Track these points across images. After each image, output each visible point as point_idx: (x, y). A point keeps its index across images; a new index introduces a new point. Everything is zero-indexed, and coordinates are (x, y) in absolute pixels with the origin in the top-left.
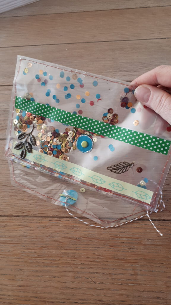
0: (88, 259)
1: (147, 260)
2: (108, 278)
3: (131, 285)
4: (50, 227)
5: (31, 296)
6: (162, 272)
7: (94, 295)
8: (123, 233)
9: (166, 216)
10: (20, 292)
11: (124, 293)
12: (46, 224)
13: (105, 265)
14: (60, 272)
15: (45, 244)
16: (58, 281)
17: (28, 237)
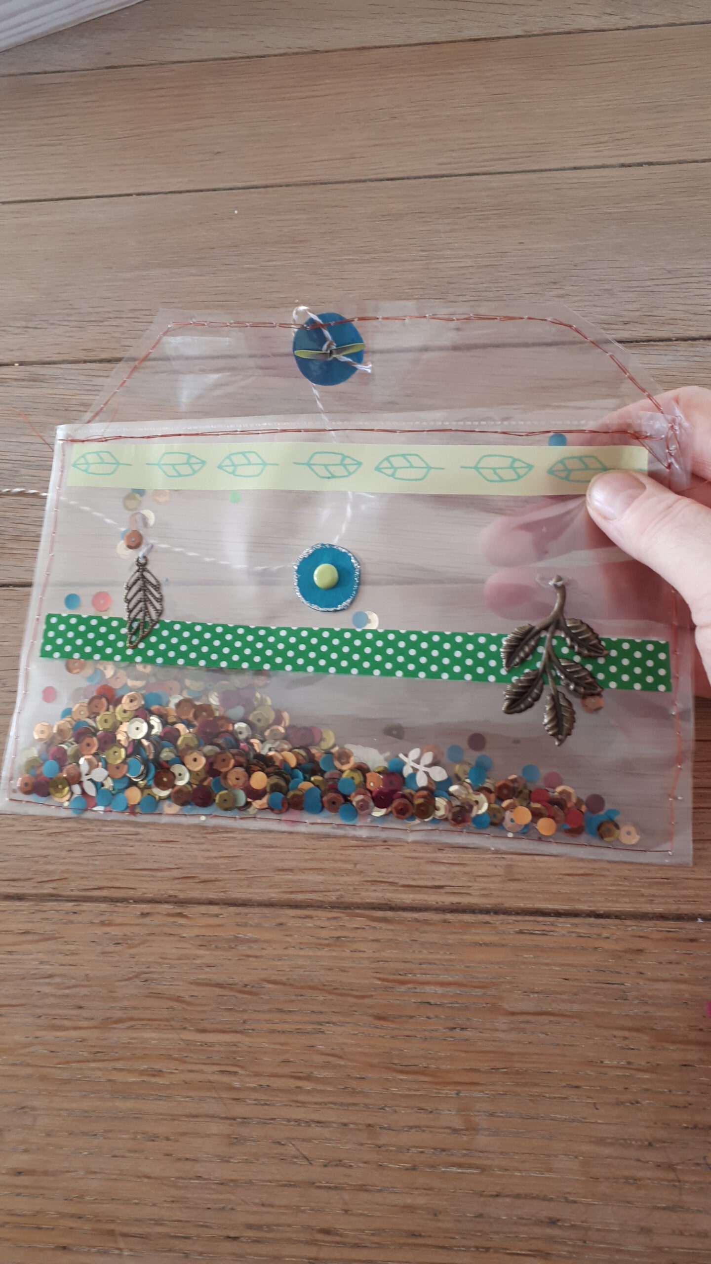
0: (287, 1070)
1: (517, 1073)
2: (362, 1144)
3: (451, 1172)
4: (143, 943)
5: (59, 1213)
6: (573, 1121)
7: (304, 1211)
8: (430, 966)
9: (603, 899)
10: (19, 1195)
11: (421, 1201)
12: (128, 930)
13: (354, 1093)
14: (175, 1118)
15: (121, 1009)
16: (168, 1155)
17: (57, 980)
